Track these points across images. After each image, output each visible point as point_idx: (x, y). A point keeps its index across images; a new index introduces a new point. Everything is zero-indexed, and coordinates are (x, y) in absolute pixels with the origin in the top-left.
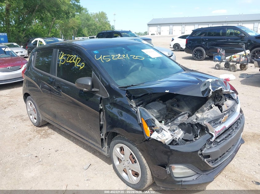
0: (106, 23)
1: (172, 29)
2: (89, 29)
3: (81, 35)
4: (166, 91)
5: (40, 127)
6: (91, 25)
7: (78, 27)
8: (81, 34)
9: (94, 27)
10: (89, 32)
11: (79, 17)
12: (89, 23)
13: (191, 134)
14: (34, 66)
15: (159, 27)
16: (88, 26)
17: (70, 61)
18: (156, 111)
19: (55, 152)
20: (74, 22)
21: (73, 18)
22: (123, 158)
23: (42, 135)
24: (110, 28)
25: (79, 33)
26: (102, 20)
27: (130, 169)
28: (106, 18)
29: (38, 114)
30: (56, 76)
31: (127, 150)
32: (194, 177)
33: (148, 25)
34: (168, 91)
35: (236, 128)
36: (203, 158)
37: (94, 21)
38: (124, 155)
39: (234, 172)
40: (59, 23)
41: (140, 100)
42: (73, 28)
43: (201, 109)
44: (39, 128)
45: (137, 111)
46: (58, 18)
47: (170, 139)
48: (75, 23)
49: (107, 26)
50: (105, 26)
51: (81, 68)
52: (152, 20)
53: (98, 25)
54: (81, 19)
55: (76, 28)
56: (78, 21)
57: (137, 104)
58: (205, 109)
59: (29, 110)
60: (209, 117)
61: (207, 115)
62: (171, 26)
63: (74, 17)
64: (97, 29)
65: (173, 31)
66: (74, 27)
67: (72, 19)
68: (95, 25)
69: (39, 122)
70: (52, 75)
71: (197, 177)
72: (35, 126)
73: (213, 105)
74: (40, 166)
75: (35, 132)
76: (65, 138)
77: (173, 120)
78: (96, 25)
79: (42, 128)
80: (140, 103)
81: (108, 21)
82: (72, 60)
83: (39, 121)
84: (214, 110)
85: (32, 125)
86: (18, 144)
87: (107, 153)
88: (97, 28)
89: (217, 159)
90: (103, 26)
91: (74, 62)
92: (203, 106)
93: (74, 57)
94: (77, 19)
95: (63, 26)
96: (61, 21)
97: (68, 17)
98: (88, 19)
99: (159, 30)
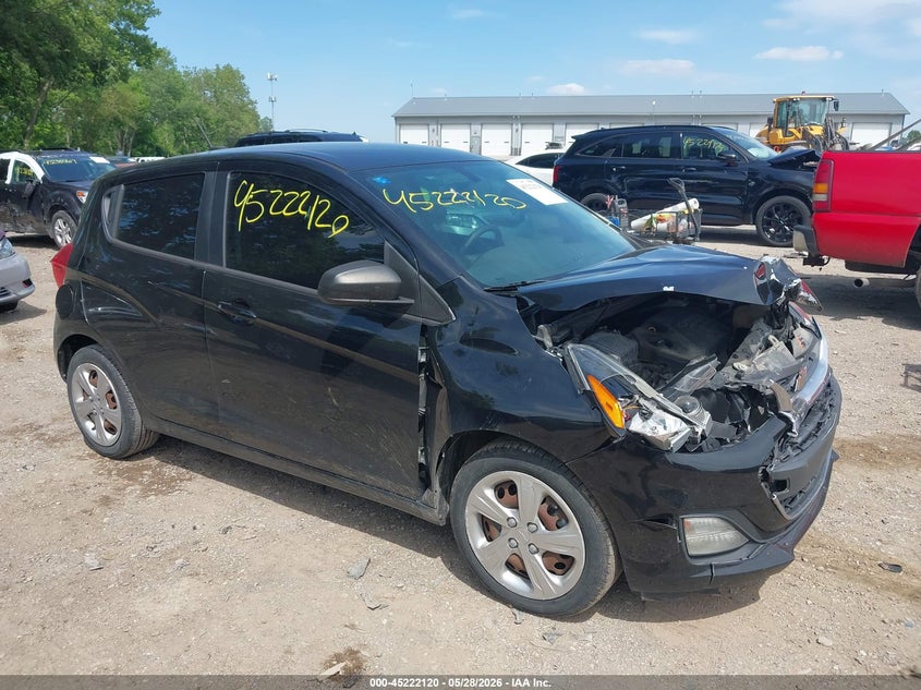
0: (241, 108)
1: (480, 138)
2: (179, 128)
3: (150, 149)
4: (666, 289)
5: (127, 458)
6: (186, 114)
7: (137, 119)
8: (151, 145)
9: (197, 119)
10: (177, 141)
11: (139, 80)
12: (179, 106)
13: (728, 423)
14: (114, 234)
15: (435, 127)
16: (177, 117)
17: (287, 212)
18: (617, 357)
19: (223, 536)
20: (123, 100)
21: (120, 86)
22: (509, 519)
23: (148, 485)
24: (257, 125)
25: (143, 142)
26: (226, 96)
27: (538, 551)
28: (242, 91)
29: (126, 411)
30: (222, 265)
31: (531, 488)
32: (742, 554)
33: (396, 118)
34: (671, 289)
35: (830, 405)
36: (767, 491)
37: (197, 98)
38: (517, 508)
39: (823, 546)
40: (62, 98)
41: (561, 324)
42: (117, 122)
43: (741, 347)
44: (126, 464)
45: (567, 358)
46: (61, 85)
47: (683, 434)
48: (124, 103)
49: (246, 118)
50: (239, 120)
51: (335, 233)
52: (411, 102)
53: (212, 113)
54: (147, 89)
55: (132, 123)
56: (139, 97)
57: (557, 338)
58: (753, 348)
59: (80, 399)
60: (771, 368)
61: (766, 365)
62: (477, 127)
63: (125, 81)
64: (211, 129)
65: (483, 144)
66: (121, 117)
67: (114, 89)
68: (200, 113)
69: (130, 442)
70: (206, 261)
71: (749, 552)
72: (104, 455)
73: (771, 338)
74: (185, 581)
75: (115, 477)
76: (239, 491)
77: (672, 383)
78: (204, 113)
79: (139, 463)
80: (563, 334)
81: (252, 103)
82: (294, 208)
83: (131, 434)
84: (776, 352)
85: (90, 456)
86: (67, 519)
87: (439, 513)
88: (208, 126)
89: (793, 499)
90: (232, 118)
91: (302, 212)
92: (747, 340)
93: (300, 200)
94: (133, 89)
95: (79, 114)
96: (72, 95)
97: (100, 81)
98: (174, 92)
99: (433, 135)
